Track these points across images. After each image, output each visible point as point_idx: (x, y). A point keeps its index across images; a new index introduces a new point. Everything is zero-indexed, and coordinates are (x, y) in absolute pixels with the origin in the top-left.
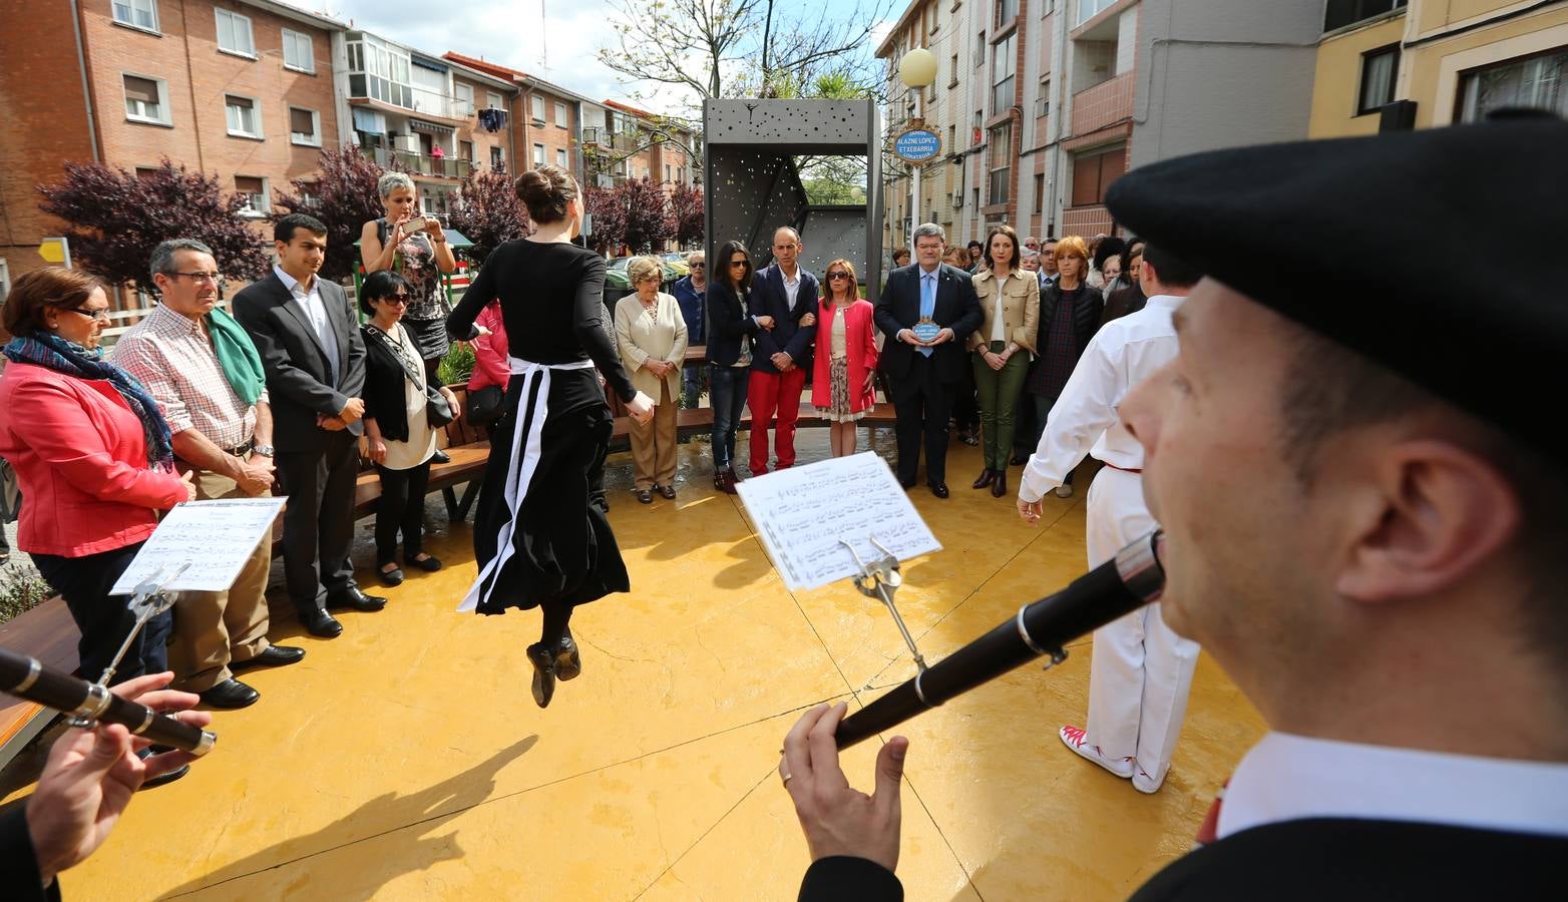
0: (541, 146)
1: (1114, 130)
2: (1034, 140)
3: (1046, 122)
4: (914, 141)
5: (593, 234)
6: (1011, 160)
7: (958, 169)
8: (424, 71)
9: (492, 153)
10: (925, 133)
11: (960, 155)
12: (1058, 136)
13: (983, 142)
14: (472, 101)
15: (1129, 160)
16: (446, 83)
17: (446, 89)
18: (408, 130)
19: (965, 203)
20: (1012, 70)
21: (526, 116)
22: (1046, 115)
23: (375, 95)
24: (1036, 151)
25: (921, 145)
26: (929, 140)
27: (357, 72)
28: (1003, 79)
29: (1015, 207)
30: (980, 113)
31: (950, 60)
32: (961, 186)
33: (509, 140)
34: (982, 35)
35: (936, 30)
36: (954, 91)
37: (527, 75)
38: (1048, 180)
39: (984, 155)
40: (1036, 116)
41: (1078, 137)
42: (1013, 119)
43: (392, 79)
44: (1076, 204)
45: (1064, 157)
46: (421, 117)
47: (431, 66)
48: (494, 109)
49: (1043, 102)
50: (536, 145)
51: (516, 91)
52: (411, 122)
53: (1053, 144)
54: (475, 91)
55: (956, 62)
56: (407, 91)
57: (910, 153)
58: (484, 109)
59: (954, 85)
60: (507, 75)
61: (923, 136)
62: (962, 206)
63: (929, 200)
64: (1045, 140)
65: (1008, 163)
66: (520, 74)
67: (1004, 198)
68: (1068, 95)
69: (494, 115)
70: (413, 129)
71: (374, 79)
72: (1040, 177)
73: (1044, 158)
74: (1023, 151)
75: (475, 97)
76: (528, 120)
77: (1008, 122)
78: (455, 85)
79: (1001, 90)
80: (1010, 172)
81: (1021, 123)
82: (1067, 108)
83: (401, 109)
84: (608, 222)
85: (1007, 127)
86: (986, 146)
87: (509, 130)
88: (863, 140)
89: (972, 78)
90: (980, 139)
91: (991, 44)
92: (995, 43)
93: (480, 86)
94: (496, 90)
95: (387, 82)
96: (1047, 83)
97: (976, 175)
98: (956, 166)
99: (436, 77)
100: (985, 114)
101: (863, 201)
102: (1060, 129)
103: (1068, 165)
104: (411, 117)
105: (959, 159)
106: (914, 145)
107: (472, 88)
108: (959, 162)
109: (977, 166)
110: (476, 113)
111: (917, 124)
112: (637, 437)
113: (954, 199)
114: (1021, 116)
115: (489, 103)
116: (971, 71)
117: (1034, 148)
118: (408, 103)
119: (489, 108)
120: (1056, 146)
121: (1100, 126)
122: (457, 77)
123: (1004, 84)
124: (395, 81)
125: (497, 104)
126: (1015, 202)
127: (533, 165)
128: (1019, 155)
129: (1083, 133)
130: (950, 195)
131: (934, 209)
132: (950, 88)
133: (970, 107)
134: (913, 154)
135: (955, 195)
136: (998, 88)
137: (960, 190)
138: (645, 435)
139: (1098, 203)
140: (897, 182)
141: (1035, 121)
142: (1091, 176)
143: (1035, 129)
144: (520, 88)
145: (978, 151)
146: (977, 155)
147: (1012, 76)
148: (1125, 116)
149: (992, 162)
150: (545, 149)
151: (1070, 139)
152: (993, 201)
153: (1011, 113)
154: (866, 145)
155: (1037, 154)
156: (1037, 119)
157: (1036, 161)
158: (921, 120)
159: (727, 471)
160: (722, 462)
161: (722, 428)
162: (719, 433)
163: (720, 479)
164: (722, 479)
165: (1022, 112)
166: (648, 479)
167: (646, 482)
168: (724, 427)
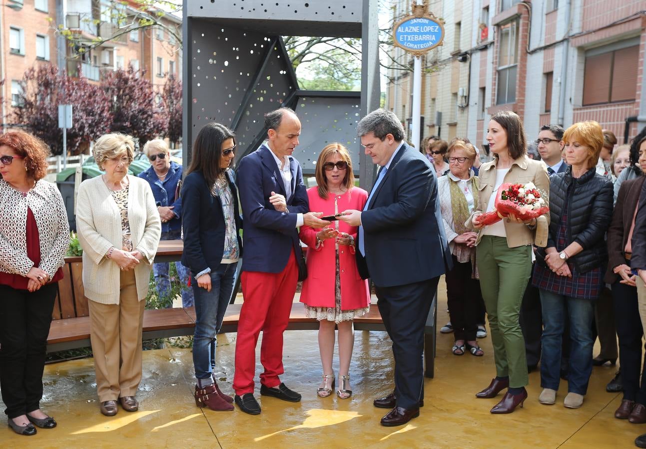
0: (18, 30)
1: (627, 24)
2: (543, 36)
3: (555, 18)
4: (416, 29)
5: (74, 126)
6: (519, 58)
7: (463, 67)
10: (427, 21)
11: (466, 53)
12: (568, 32)
13: (490, 38)
15: (643, 57)
19: (472, 102)
22: (556, 10)
24: (545, 48)
25: (422, 34)
26: (431, 28)
29: (523, 107)
30: (487, 8)
32: (466, 84)
38: (557, 78)
39: (490, 52)
40: (545, 12)
41: (589, 33)
42: (521, 14)
44: (586, 104)
45: (574, 54)
50: (12, 28)
53: (562, 41)
57: (411, 42)
61: (425, 24)
62: (468, 105)
63: (434, 100)
64: (554, 37)
65: (516, 61)
67: (512, 97)
72: (549, 75)
73: (553, 56)
74: (532, 48)
77: (516, 18)
80: (518, 69)
81: (529, 19)
82: (578, 2)
84: (90, 113)
85: (515, 23)
86: (493, 43)
88: (357, 18)
90: (487, 35)
97: (483, 74)
98: (462, 64)
100: (492, 10)
101: (357, 87)
102: (570, 25)
103: (578, 63)
105: (465, 57)
106: (414, 33)
108: (464, 60)
109: (483, 63)
111: (419, 11)
112: (98, 337)
113: (459, 98)
114: (529, 12)
117: (543, 45)
120: (565, 43)
121: (612, 22)
126: (523, 101)
127: (9, 50)
128: (528, 52)
129: (595, 28)
130: (455, 94)
131: (439, 108)
133: (477, 3)
134: (414, 42)
135: (460, 94)
137: (466, 89)
138: (108, 337)
139: (610, 102)
140: (401, 81)
141: (544, 17)
142: (602, 75)
143: (544, 24)
145: (485, 48)
146: (484, 53)
148: (639, 10)
149: (499, 59)
150: (22, 33)
151: (581, 35)
152: (499, 100)
153: (519, 9)
154: (360, 24)
155: (546, 50)
156: (547, 14)
157: (545, 58)
158: (423, 7)
159: (212, 385)
160: (204, 375)
161: (206, 335)
162: (203, 341)
163: (203, 394)
164: (205, 395)
165: (531, 8)
166: (112, 387)
167: (110, 391)
168: (208, 334)
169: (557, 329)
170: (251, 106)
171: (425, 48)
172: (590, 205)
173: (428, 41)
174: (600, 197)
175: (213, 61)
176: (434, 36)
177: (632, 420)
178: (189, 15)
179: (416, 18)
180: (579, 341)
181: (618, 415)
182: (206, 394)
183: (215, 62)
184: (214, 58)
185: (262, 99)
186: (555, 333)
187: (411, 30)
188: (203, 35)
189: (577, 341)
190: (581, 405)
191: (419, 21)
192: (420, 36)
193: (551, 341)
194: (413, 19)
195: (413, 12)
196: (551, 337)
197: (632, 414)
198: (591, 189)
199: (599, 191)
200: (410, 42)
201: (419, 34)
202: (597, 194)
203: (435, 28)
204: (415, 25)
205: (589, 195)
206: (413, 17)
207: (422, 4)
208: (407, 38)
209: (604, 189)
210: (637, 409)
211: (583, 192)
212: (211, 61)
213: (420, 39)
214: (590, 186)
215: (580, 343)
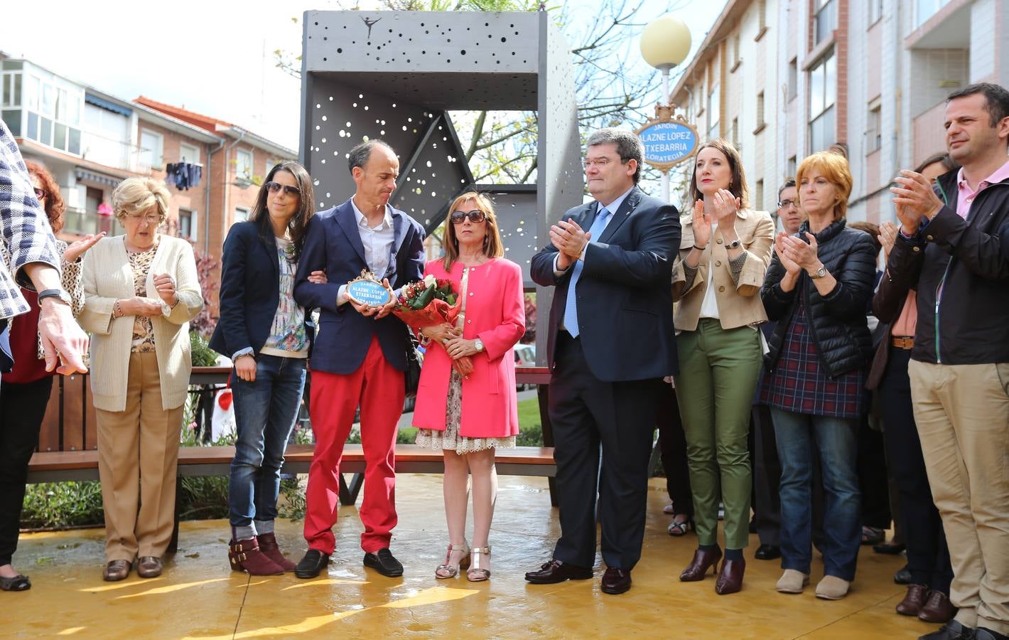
2: (865, 185)
3: (879, 159)
4: (661, 137)
8: (101, 113)
9: (181, 217)
10: (675, 126)
14: (161, 152)
16: (128, 128)
17: (128, 136)
18: (71, 181)
20: (831, 99)
21: (228, 174)
22: (879, 148)
23: (32, 134)
25: (669, 142)
26: (681, 135)
27: (12, 107)
28: (821, 110)
30: (794, 159)
31: (755, 99)
33: (204, 202)
34: (794, 62)
35: (738, 65)
36: (761, 136)
37: (232, 125)
40: (865, 153)
43: (57, 117)
46: (91, 166)
47: (111, 107)
48: (187, 162)
49: (875, 135)
50: (238, 209)
51: (218, 144)
52: (76, 173)
54: (165, 141)
55: (763, 101)
56: (75, 135)
57: (655, 153)
58: (175, 162)
59: (761, 129)
60: (209, 125)
61: (673, 130)
64: (878, 183)
66: (223, 123)
68: (906, 120)
69: (185, 170)
70: (79, 180)
71: (32, 117)
73: (878, 206)
75: (165, 149)
76: (229, 178)
78: (140, 132)
79: (818, 126)
82: (906, 136)
83: (65, 154)
87: (205, 189)
88: (531, 67)
89: (782, 116)
91: (804, 70)
92: (810, 68)
93: (172, 135)
94: (192, 141)
95: (50, 122)
96: (877, 110)
99: (116, 122)
102: (898, 165)
104: (77, 166)
106: (659, 142)
107: (161, 138)
110: (164, 166)
111: (664, 114)
115: (182, 156)
116: (781, 107)
117: (864, 194)
118: (75, 148)
119: (181, 161)
122: (142, 123)
123: (822, 119)
124: (59, 121)
125: (192, 157)
132: (757, 133)
133: (781, 154)
134: (660, 154)
136: (816, 125)
138: (118, 463)
141: (865, 160)
143: (865, 169)
144: (223, 141)
147: (832, 106)
154: (536, 75)
155: (870, 201)
156: (868, 156)
157: (868, 211)
158: (669, 108)
159: (253, 538)
160: (240, 520)
161: (247, 461)
162: (242, 470)
163: (239, 552)
164: (242, 552)
165: (847, 150)
166: (123, 541)
167: (120, 547)
168: (250, 459)
169: (801, 473)
170: (402, 198)
171: (673, 160)
172: (838, 271)
173: (678, 151)
174: (853, 257)
175: (346, 133)
176: (685, 145)
177: (923, 616)
178: (309, 69)
179: (661, 123)
180: (838, 491)
181: (901, 609)
182: (244, 551)
183: (349, 135)
184: (347, 130)
185: (419, 191)
186: (797, 479)
187: (655, 138)
188: (331, 99)
189: (833, 492)
190: (845, 596)
191: (665, 126)
192: (667, 146)
193: (794, 493)
194: (657, 124)
195: (657, 114)
196: (792, 486)
197: (925, 608)
198: (838, 247)
199: (850, 249)
200: (653, 153)
201: (664, 143)
202: (848, 253)
203: (686, 134)
204: (659, 132)
205: (837, 256)
206: (658, 121)
207: (667, 105)
208: (650, 148)
209: (858, 245)
210: (934, 599)
211: (825, 254)
212: (342, 134)
213: (667, 149)
214: (837, 244)
215: (838, 494)
